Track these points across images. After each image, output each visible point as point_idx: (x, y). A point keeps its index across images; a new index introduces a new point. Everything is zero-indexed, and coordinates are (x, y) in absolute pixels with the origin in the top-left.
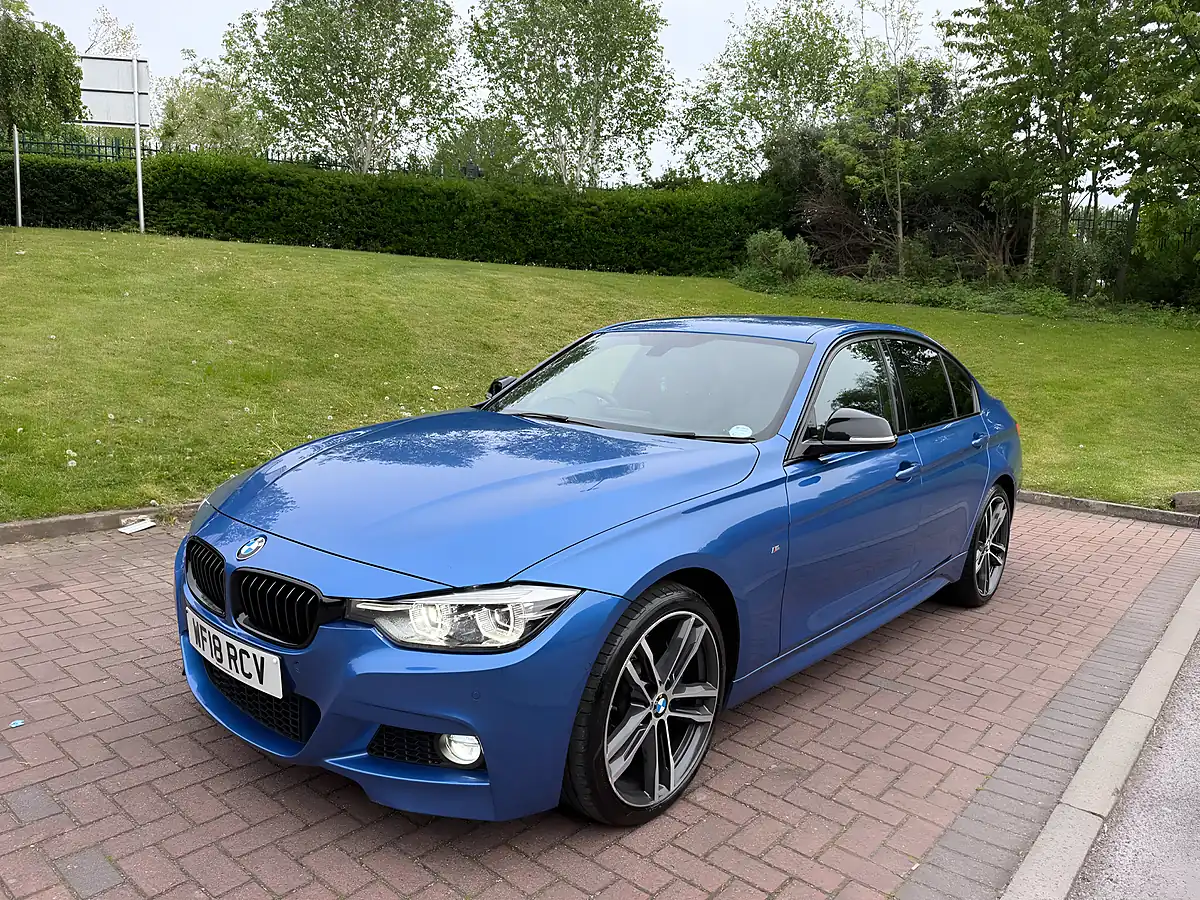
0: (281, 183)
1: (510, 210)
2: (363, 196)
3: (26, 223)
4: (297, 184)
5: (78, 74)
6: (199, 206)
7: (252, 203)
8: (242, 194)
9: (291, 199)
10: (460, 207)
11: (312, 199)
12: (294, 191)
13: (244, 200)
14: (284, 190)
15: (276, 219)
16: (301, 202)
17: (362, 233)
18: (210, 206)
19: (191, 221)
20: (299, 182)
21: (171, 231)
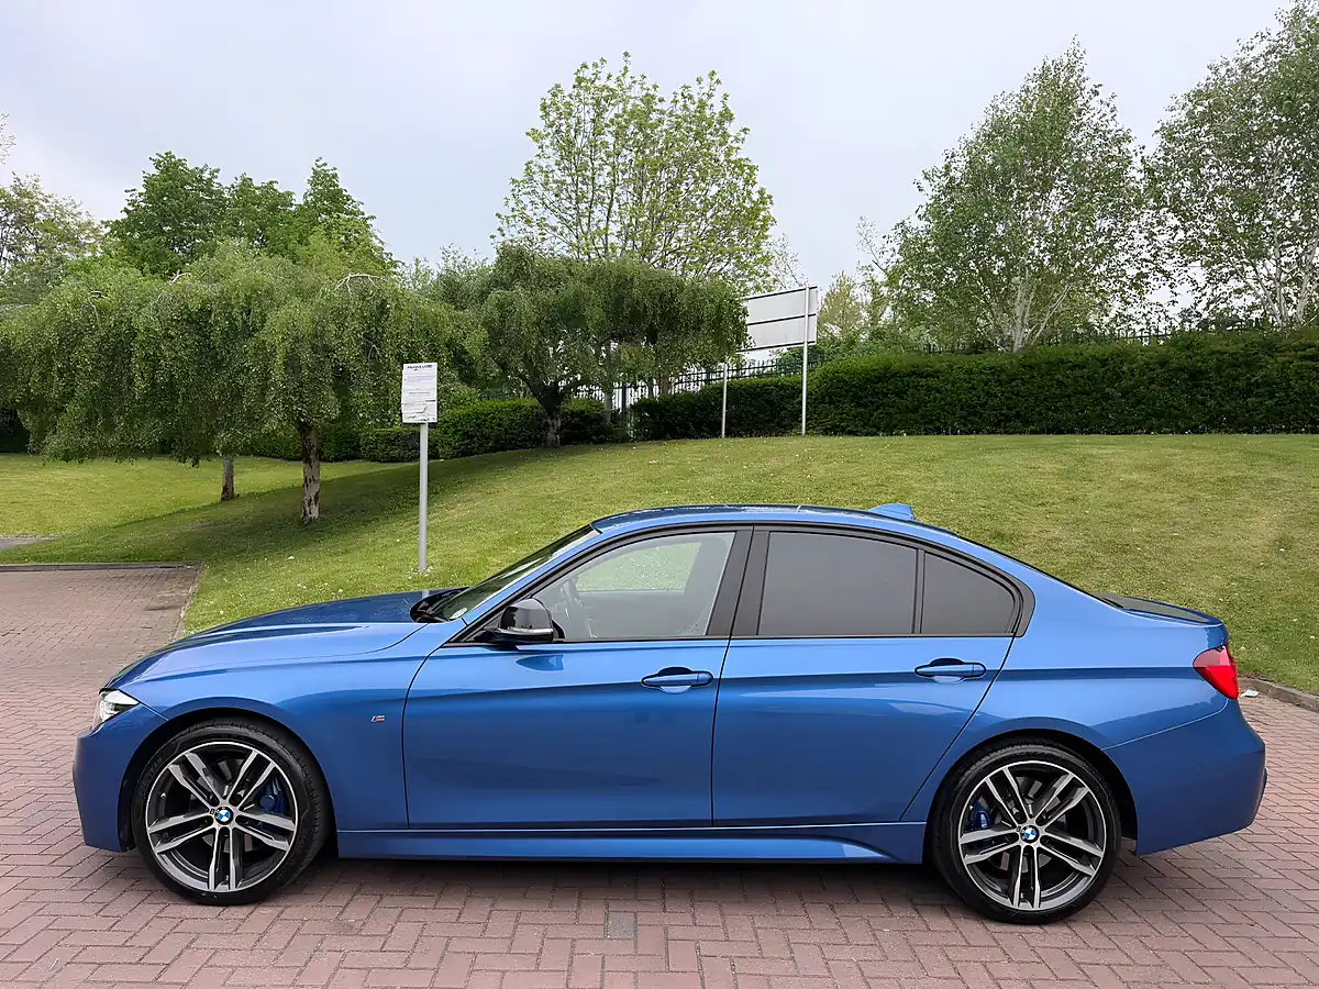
0: (920, 375)
1: (1182, 369)
2: (1003, 377)
3: (727, 435)
4: (935, 374)
5: (745, 313)
6: (847, 406)
7: (893, 398)
8: (884, 390)
9: (929, 389)
10: (1116, 373)
11: (949, 387)
12: (931, 382)
13: (886, 395)
14: (923, 381)
15: (915, 410)
16: (938, 391)
17: (1002, 415)
18: (859, 405)
19: (842, 420)
20: (937, 372)
21: (826, 432)
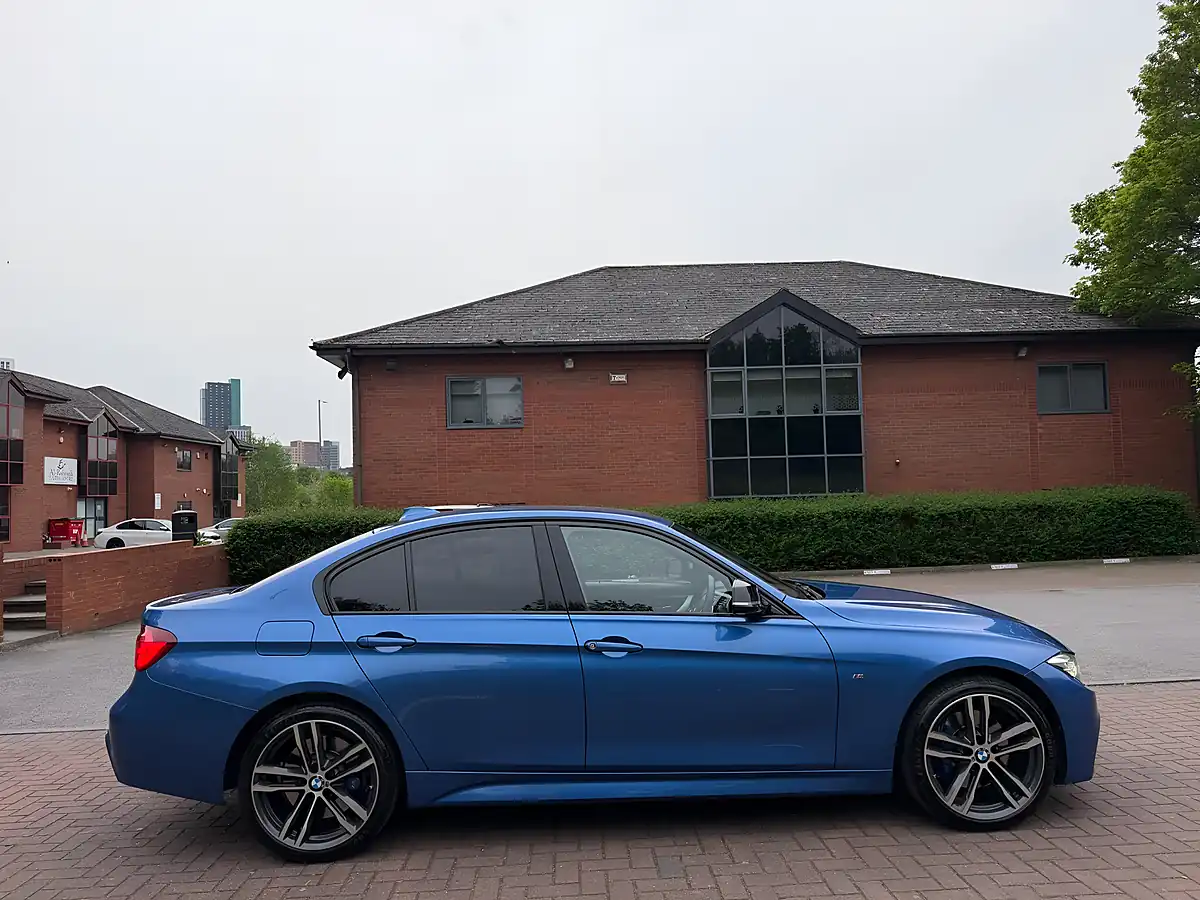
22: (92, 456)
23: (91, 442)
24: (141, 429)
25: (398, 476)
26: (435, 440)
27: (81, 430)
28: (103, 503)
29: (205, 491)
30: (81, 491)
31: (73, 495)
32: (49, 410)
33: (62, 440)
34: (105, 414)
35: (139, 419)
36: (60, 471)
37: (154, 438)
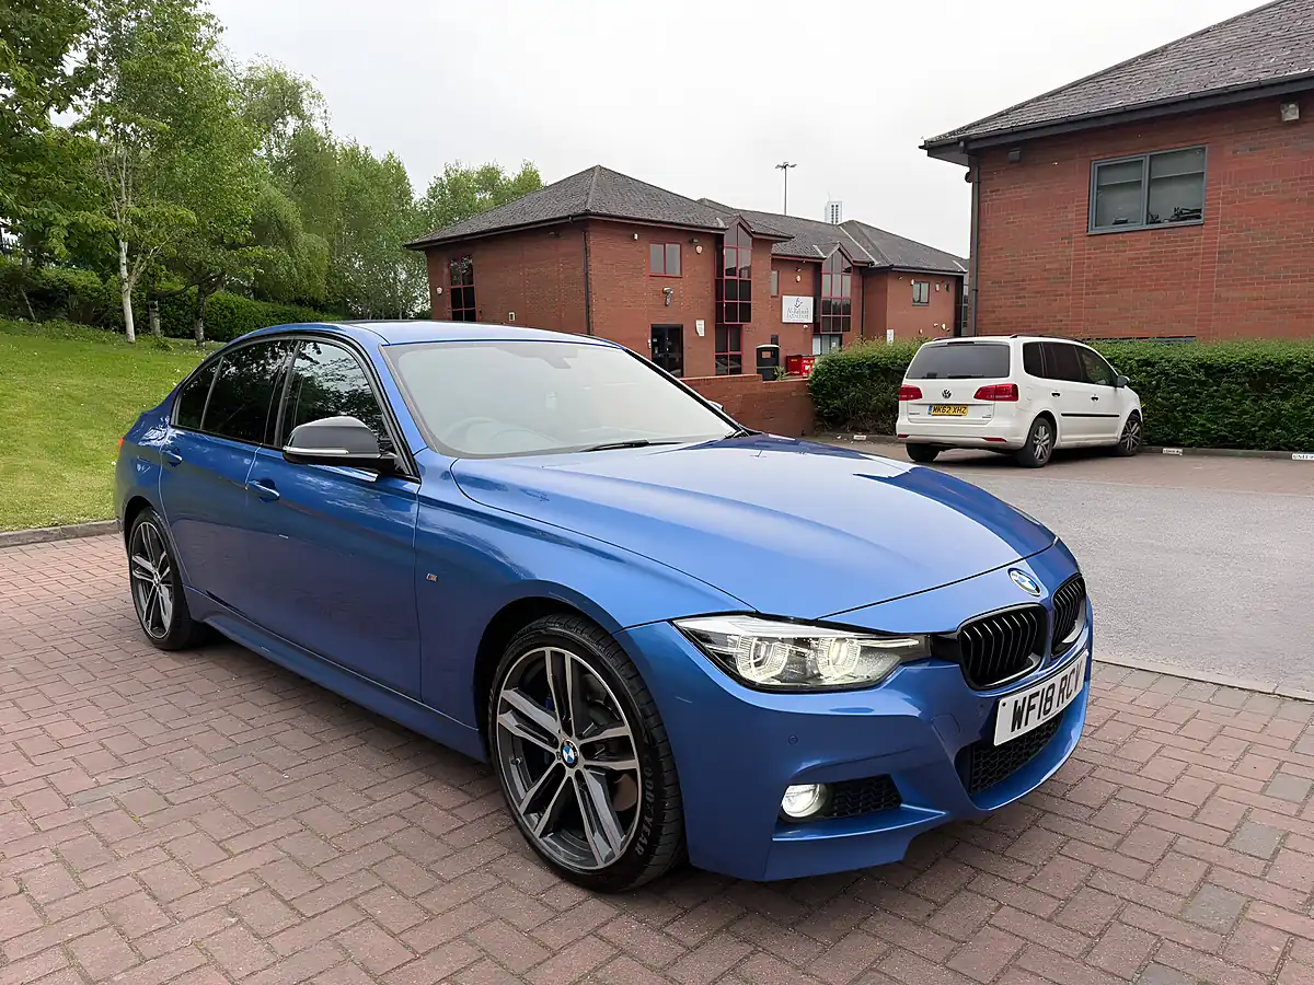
22: (825, 293)
23: (826, 279)
24: (876, 263)
25: (1020, 302)
26: (1071, 252)
27: (816, 266)
28: (838, 340)
29: (944, 326)
30: (816, 328)
31: (810, 331)
32: (777, 249)
33: (799, 278)
34: (839, 249)
35: (876, 252)
36: (798, 309)
37: (887, 271)
